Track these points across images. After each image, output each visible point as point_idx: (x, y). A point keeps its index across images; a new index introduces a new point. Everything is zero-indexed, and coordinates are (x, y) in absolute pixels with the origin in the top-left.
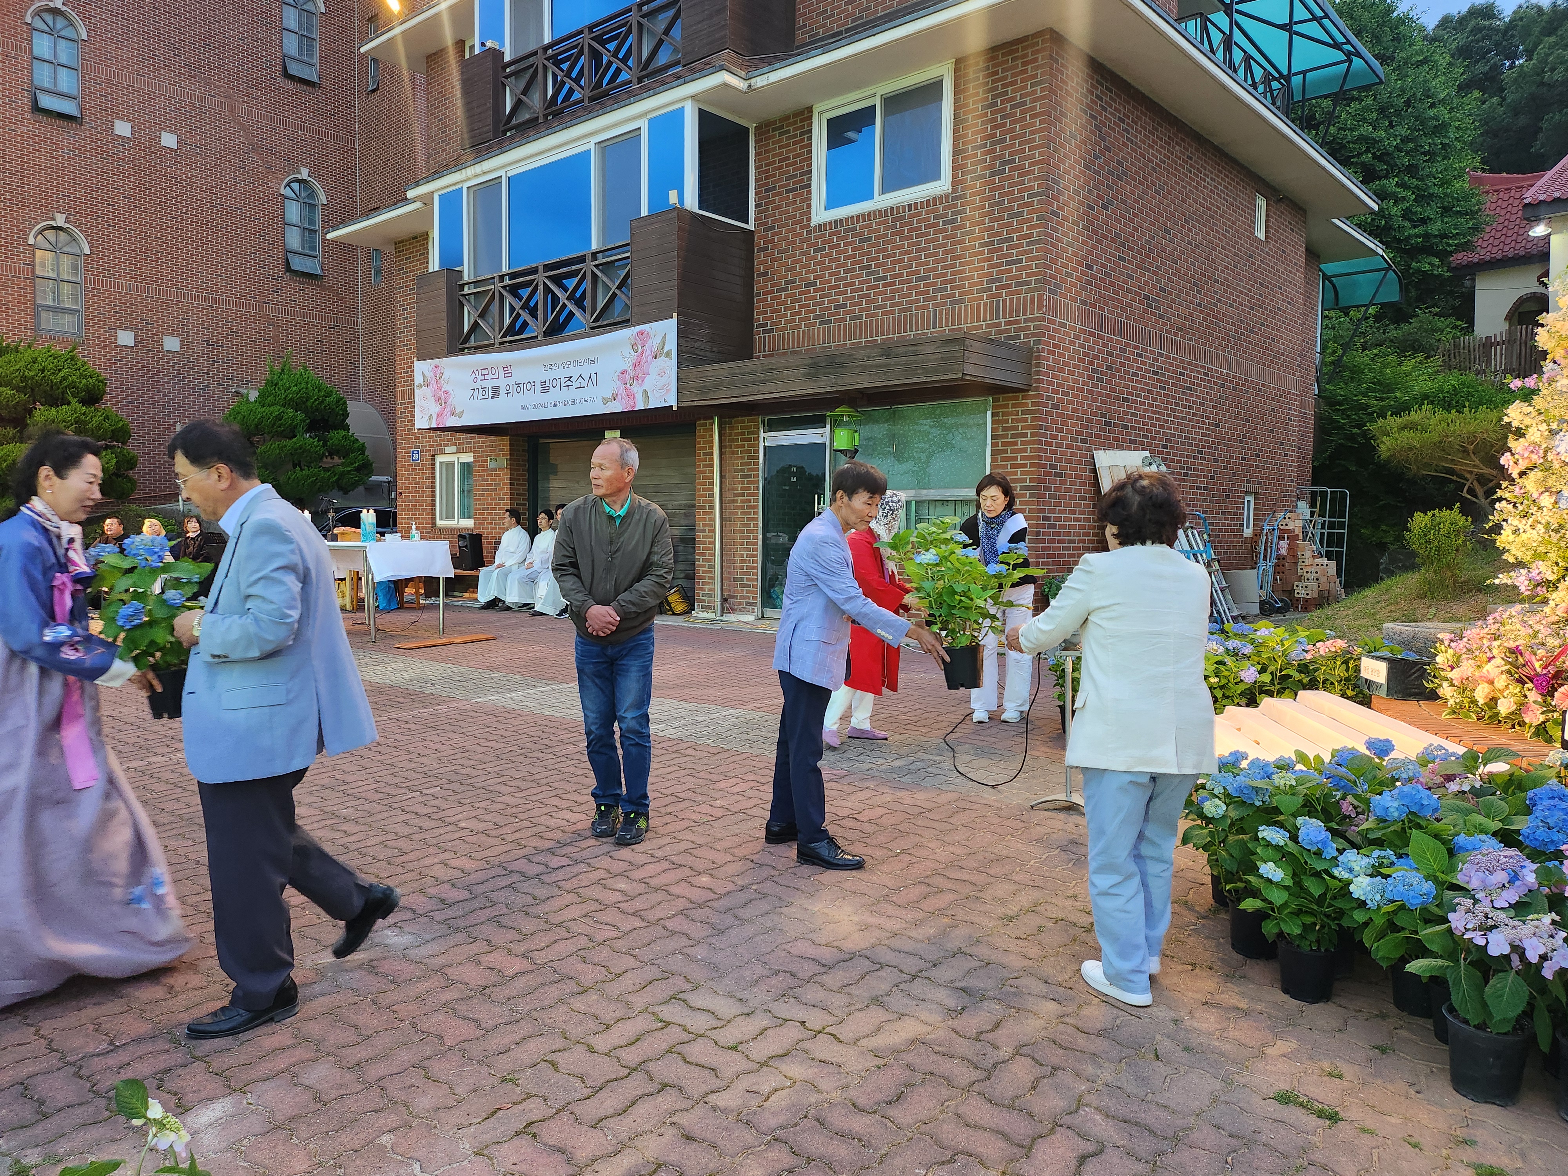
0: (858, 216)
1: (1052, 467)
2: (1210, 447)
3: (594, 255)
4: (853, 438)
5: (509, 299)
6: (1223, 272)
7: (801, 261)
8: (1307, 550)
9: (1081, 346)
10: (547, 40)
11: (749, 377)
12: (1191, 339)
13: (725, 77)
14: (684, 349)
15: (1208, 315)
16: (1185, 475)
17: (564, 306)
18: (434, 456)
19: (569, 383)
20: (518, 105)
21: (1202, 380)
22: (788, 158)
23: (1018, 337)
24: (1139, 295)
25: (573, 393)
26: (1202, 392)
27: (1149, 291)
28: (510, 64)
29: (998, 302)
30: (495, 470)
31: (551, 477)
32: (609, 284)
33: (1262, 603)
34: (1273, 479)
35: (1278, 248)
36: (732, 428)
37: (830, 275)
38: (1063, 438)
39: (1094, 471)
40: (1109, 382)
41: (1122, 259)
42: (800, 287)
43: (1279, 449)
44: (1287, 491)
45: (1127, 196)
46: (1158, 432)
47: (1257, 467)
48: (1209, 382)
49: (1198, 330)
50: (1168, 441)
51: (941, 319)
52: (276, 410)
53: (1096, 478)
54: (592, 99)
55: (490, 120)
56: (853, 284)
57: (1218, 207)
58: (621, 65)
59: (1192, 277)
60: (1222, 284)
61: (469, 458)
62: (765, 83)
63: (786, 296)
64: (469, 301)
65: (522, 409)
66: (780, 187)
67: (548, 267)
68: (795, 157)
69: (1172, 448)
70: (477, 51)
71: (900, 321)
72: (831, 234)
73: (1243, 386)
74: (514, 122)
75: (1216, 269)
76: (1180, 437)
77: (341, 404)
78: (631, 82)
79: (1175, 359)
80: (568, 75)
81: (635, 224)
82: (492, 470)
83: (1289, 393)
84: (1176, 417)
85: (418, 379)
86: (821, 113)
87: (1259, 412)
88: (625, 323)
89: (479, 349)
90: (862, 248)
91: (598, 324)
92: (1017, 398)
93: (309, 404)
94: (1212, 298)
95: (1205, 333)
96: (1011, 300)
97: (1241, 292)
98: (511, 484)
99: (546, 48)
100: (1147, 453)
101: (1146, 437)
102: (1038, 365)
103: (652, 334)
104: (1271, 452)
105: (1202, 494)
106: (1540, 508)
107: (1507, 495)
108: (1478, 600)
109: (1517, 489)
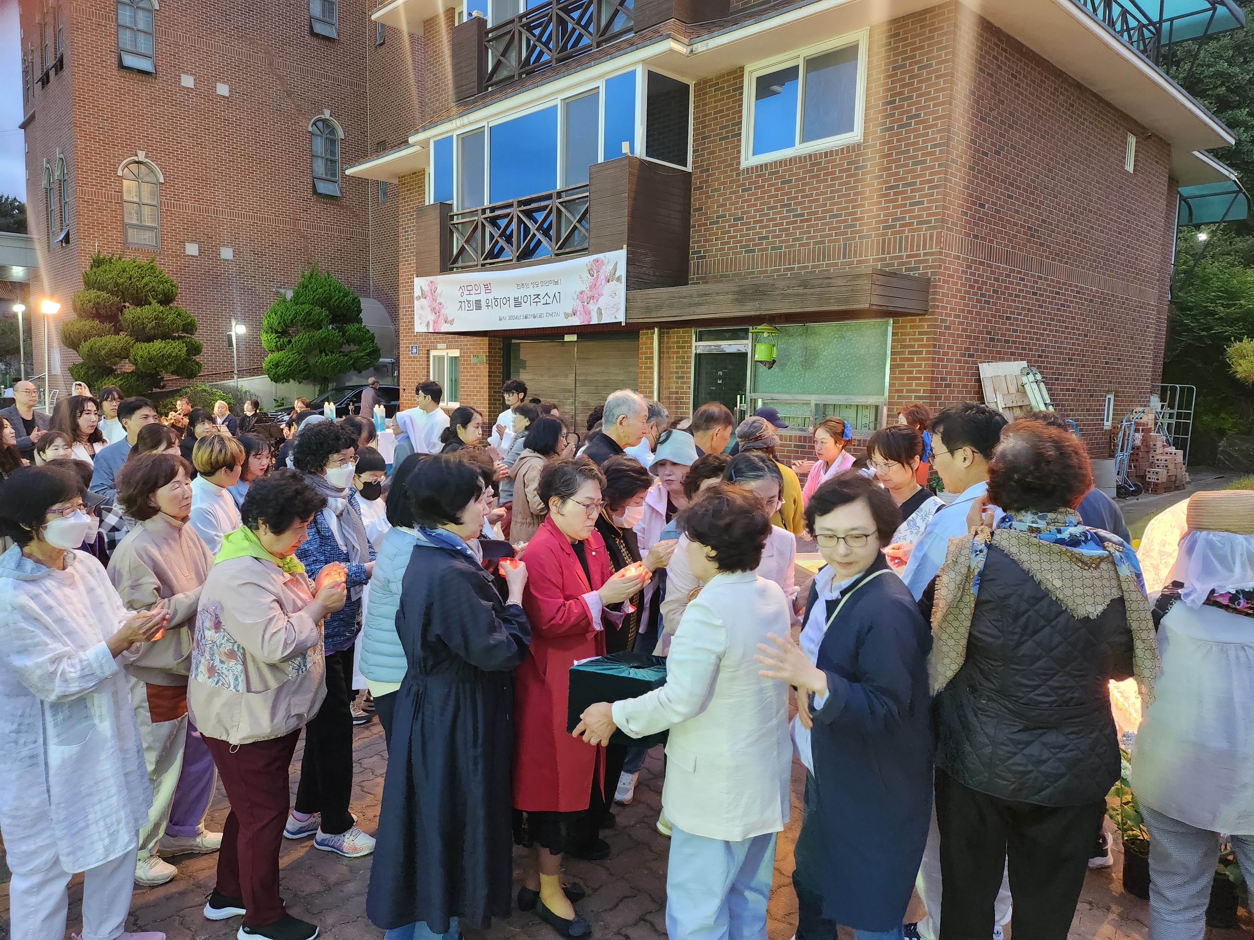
0: (781, 162)
1: (943, 379)
2: (1079, 355)
3: (559, 194)
4: (772, 351)
5: (489, 229)
6: (1096, 203)
7: (730, 198)
8: (1159, 439)
9: (971, 274)
10: (522, 10)
11: (686, 300)
12: (1066, 263)
13: (670, 44)
14: (632, 274)
15: (1082, 240)
16: (1057, 379)
17: (534, 235)
18: (428, 351)
19: (537, 300)
20: (498, 65)
21: (1075, 297)
22: (722, 111)
23: (917, 269)
24: (1022, 226)
25: (540, 309)
26: (1074, 308)
27: (1033, 224)
28: (492, 30)
29: (901, 238)
30: (476, 364)
31: (521, 370)
32: (572, 218)
33: (1119, 488)
34: (1131, 379)
35: (1145, 180)
36: (669, 338)
37: (756, 211)
38: (953, 354)
39: (979, 380)
40: (995, 304)
41: (1010, 197)
42: (729, 220)
43: (1137, 353)
44: (1143, 388)
45: (1016, 142)
46: (1035, 345)
47: (1118, 369)
48: (1081, 298)
49: (1073, 254)
50: (1043, 351)
51: (850, 251)
52: (307, 307)
53: (980, 387)
54: (559, 60)
55: (475, 78)
56: (775, 219)
57: (1094, 147)
58: (583, 31)
59: (1070, 208)
60: (1095, 213)
61: (456, 353)
62: (705, 48)
63: (717, 228)
64: (457, 229)
65: (500, 319)
66: (715, 136)
67: (520, 203)
68: (728, 110)
69: (1046, 357)
70: (465, 19)
71: (814, 251)
72: (757, 177)
73: (1110, 300)
74: (495, 79)
75: (1091, 201)
76: (1053, 347)
77: (356, 303)
78: (591, 46)
79: (1052, 281)
80: (539, 39)
81: (593, 170)
82: (474, 364)
83: (1148, 304)
84: (1051, 331)
85: (417, 292)
86: (751, 72)
87: (1122, 322)
88: (583, 251)
89: (464, 269)
90: (783, 189)
91: (561, 251)
92: (914, 321)
93: (331, 303)
94: (1086, 226)
95: (1078, 256)
96: (913, 236)
97: (1111, 219)
98: (489, 376)
99: (521, 17)
100: (1024, 364)
101: (1024, 349)
102: (935, 293)
103: (606, 262)
104: (1130, 356)
105: (1070, 395)
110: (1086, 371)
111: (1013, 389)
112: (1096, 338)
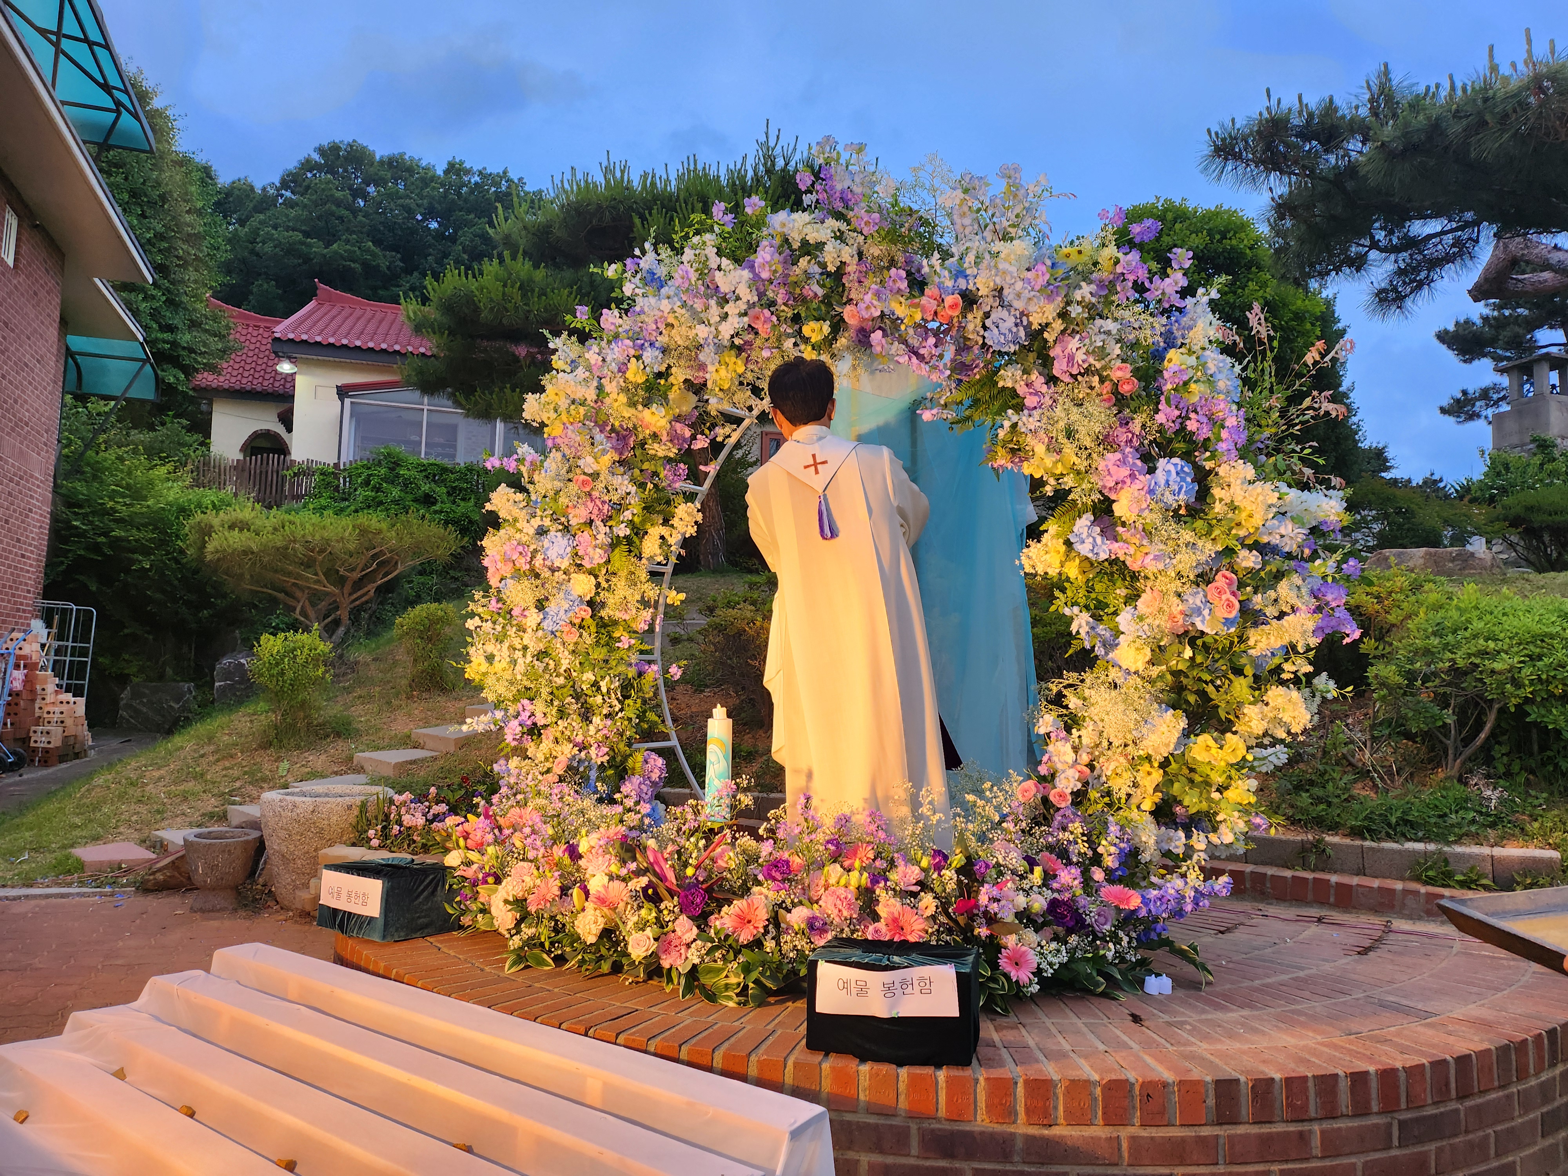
8: (49, 683)
35: (30, 286)
106: (522, 629)
107: (480, 610)
108: (340, 747)
109: (494, 605)
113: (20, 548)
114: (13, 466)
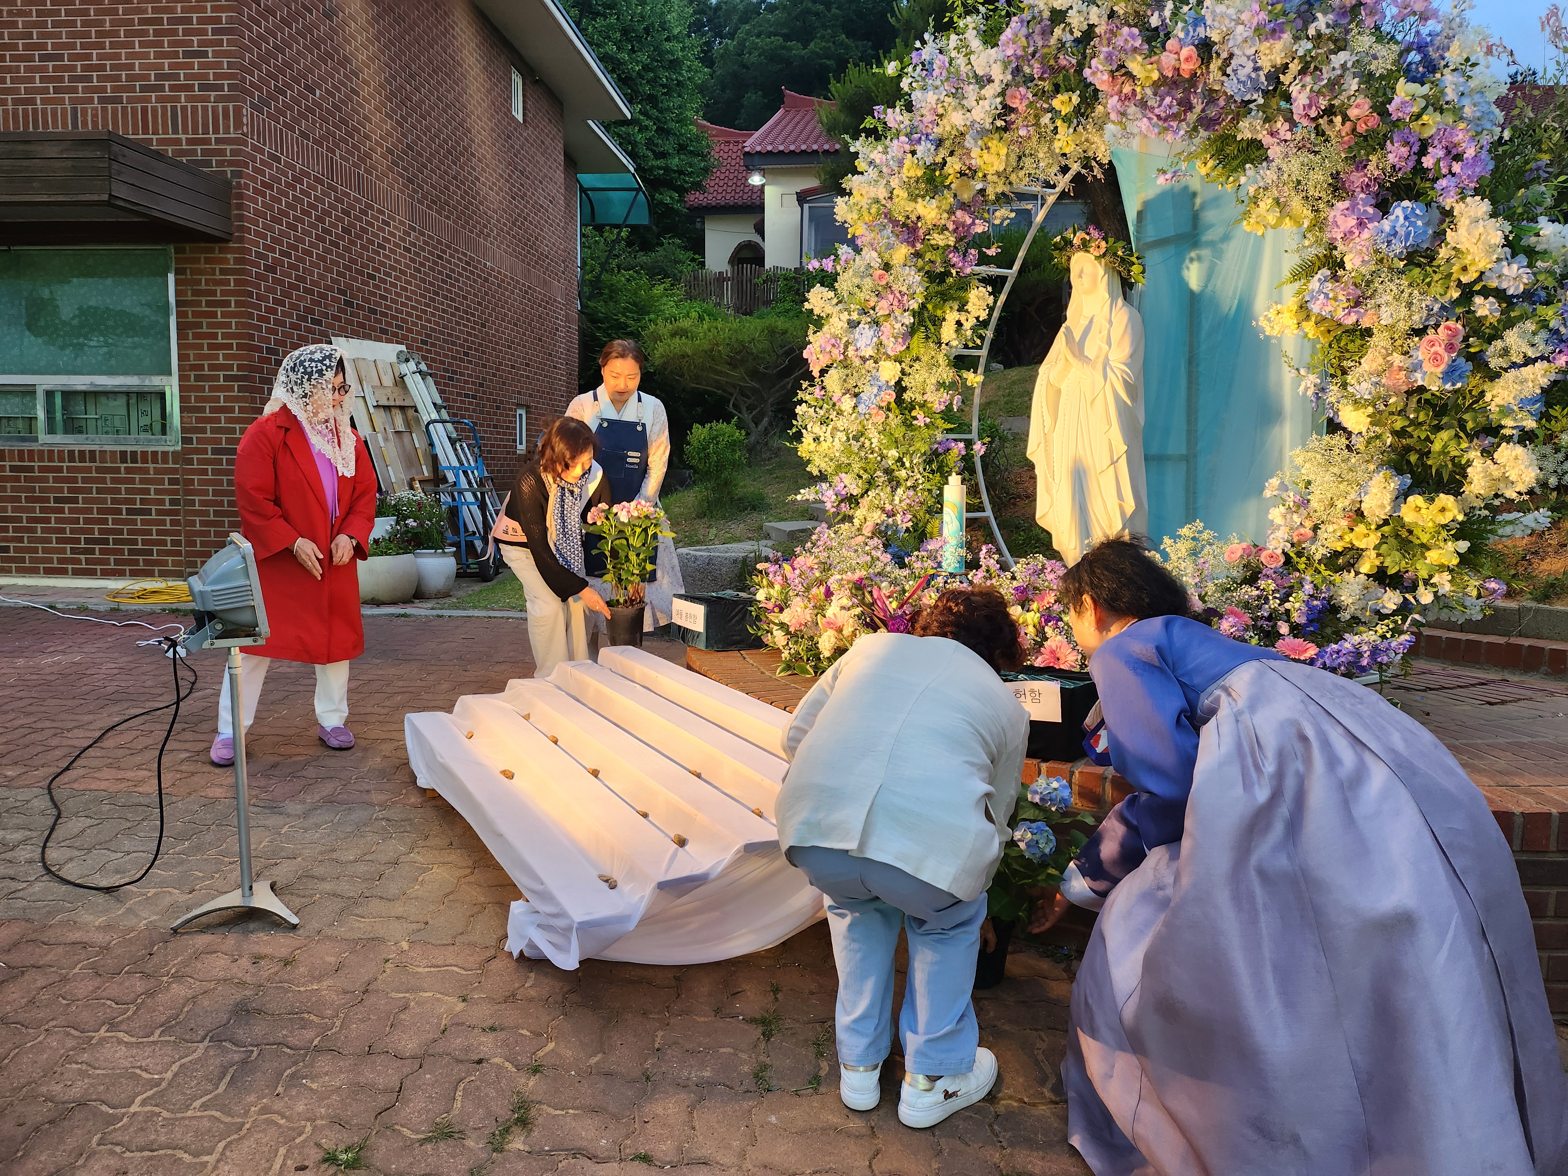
1: (271, 351)
2: (476, 350)
6: (480, 145)
9: (304, 193)
12: (448, 218)
15: (467, 193)
16: (451, 379)
21: (464, 269)
23: (208, 164)
24: (381, 146)
26: (465, 283)
27: (395, 146)
29: (174, 109)
34: (543, 392)
35: (537, 137)
40: (347, 249)
41: (354, 89)
43: (548, 360)
46: (415, 324)
47: (528, 377)
48: (472, 273)
49: (456, 208)
50: (427, 336)
51: (84, 122)
59: (446, 141)
60: (480, 160)
69: (433, 345)
73: (509, 283)
75: (473, 140)
76: (443, 333)
79: (430, 237)
83: (555, 301)
84: (435, 308)
87: (527, 317)
94: (470, 173)
95: (464, 213)
96: (194, 109)
100: (403, 348)
101: (401, 328)
102: (240, 207)
104: (540, 363)
105: (470, 403)
106: (840, 413)
107: (808, 398)
108: (753, 519)
109: (817, 391)
110: (488, 373)
111: (388, 381)
112: (497, 331)
113: (552, 361)
114: (540, 293)
